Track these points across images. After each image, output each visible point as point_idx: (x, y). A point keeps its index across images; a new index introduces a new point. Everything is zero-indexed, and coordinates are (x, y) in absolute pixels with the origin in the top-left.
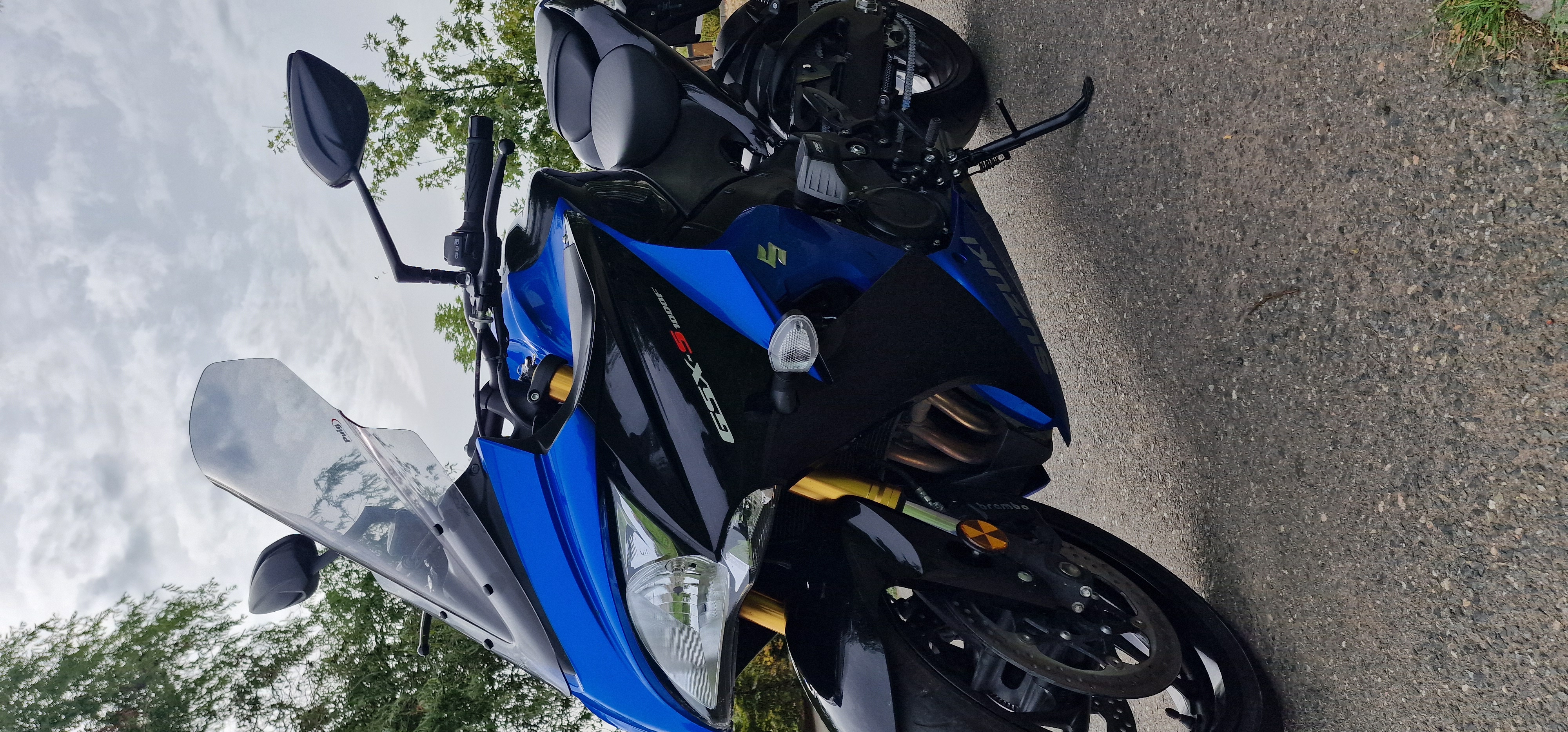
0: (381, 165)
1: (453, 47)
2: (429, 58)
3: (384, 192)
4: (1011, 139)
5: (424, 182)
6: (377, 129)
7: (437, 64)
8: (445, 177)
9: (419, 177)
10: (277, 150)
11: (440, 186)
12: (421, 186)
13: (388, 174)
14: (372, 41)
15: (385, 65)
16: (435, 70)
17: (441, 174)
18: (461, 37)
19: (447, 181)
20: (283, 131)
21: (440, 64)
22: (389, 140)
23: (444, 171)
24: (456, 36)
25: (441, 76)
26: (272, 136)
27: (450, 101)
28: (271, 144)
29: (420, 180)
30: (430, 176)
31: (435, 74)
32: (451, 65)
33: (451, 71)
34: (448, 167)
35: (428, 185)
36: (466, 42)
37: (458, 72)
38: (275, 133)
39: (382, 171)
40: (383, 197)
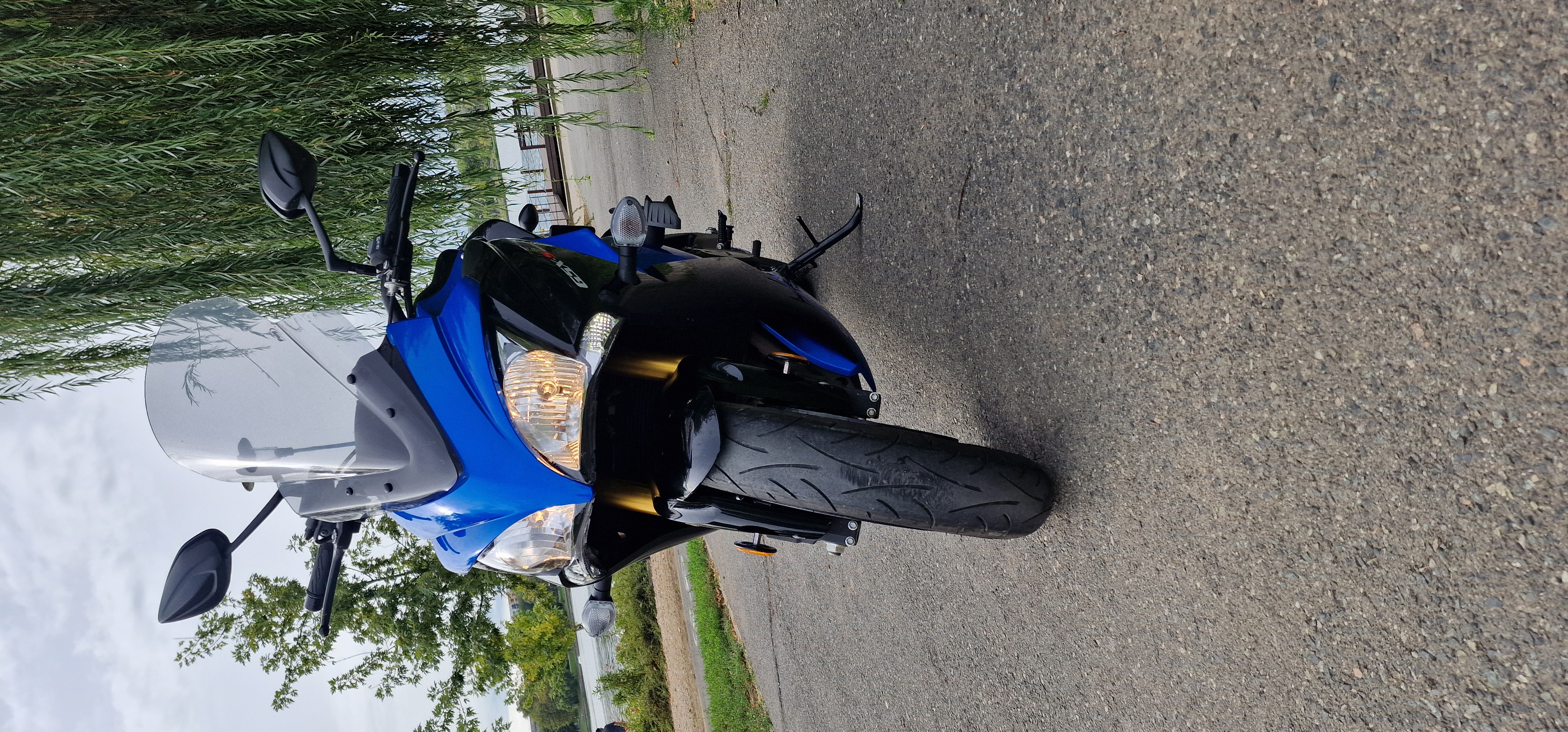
0: (294, 664)
1: (377, 540)
2: (352, 554)
3: (295, 693)
4: (815, 249)
5: (335, 685)
6: (293, 629)
7: (360, 558)
8: (360, 675)
9: (331, 679)
10: (184, 663)
11: (354, 686)
12: (334, 689)
13: (301, 673)
14: (298, 542)
15: (307, 563)
16: (359, 564)
17: (355, 673)
18: (387, 529)
19: (361, 680)
20: (194, 642)
21: (364, 558)
22: (305, 637)
23: (359, 669)
24: (381, 529)
25: (363, 569)
26: (181, 649)
27: (371, 594)
28: (180, 656)
29: (332, 683)
30: (345, 677)
31: (357, 568)
32: (374, 558)
33: (374, 563)
34: (364, 665)
35: (341, 688)
36: (391, 534)
37: (380, 562)
38: (187, 645)
39: (295, 670)
40: (293, 698)
